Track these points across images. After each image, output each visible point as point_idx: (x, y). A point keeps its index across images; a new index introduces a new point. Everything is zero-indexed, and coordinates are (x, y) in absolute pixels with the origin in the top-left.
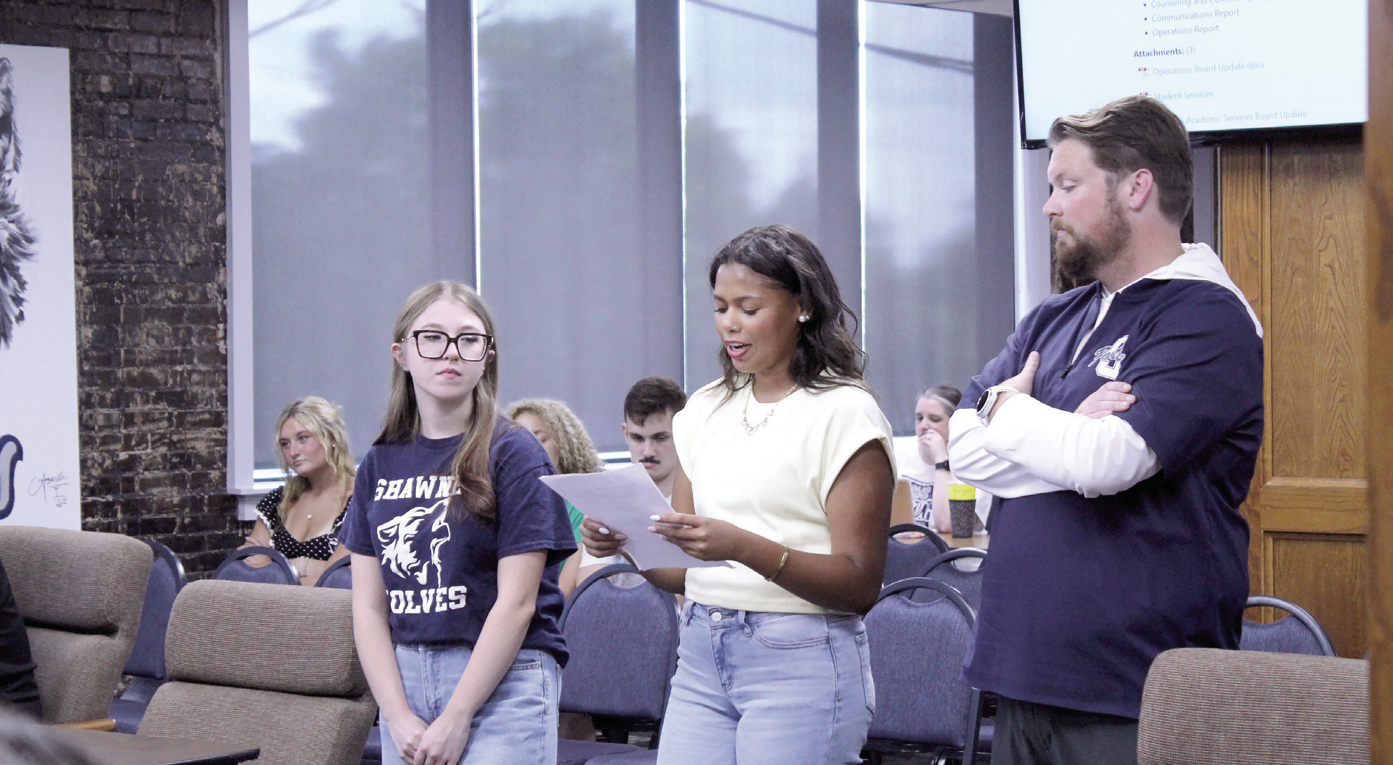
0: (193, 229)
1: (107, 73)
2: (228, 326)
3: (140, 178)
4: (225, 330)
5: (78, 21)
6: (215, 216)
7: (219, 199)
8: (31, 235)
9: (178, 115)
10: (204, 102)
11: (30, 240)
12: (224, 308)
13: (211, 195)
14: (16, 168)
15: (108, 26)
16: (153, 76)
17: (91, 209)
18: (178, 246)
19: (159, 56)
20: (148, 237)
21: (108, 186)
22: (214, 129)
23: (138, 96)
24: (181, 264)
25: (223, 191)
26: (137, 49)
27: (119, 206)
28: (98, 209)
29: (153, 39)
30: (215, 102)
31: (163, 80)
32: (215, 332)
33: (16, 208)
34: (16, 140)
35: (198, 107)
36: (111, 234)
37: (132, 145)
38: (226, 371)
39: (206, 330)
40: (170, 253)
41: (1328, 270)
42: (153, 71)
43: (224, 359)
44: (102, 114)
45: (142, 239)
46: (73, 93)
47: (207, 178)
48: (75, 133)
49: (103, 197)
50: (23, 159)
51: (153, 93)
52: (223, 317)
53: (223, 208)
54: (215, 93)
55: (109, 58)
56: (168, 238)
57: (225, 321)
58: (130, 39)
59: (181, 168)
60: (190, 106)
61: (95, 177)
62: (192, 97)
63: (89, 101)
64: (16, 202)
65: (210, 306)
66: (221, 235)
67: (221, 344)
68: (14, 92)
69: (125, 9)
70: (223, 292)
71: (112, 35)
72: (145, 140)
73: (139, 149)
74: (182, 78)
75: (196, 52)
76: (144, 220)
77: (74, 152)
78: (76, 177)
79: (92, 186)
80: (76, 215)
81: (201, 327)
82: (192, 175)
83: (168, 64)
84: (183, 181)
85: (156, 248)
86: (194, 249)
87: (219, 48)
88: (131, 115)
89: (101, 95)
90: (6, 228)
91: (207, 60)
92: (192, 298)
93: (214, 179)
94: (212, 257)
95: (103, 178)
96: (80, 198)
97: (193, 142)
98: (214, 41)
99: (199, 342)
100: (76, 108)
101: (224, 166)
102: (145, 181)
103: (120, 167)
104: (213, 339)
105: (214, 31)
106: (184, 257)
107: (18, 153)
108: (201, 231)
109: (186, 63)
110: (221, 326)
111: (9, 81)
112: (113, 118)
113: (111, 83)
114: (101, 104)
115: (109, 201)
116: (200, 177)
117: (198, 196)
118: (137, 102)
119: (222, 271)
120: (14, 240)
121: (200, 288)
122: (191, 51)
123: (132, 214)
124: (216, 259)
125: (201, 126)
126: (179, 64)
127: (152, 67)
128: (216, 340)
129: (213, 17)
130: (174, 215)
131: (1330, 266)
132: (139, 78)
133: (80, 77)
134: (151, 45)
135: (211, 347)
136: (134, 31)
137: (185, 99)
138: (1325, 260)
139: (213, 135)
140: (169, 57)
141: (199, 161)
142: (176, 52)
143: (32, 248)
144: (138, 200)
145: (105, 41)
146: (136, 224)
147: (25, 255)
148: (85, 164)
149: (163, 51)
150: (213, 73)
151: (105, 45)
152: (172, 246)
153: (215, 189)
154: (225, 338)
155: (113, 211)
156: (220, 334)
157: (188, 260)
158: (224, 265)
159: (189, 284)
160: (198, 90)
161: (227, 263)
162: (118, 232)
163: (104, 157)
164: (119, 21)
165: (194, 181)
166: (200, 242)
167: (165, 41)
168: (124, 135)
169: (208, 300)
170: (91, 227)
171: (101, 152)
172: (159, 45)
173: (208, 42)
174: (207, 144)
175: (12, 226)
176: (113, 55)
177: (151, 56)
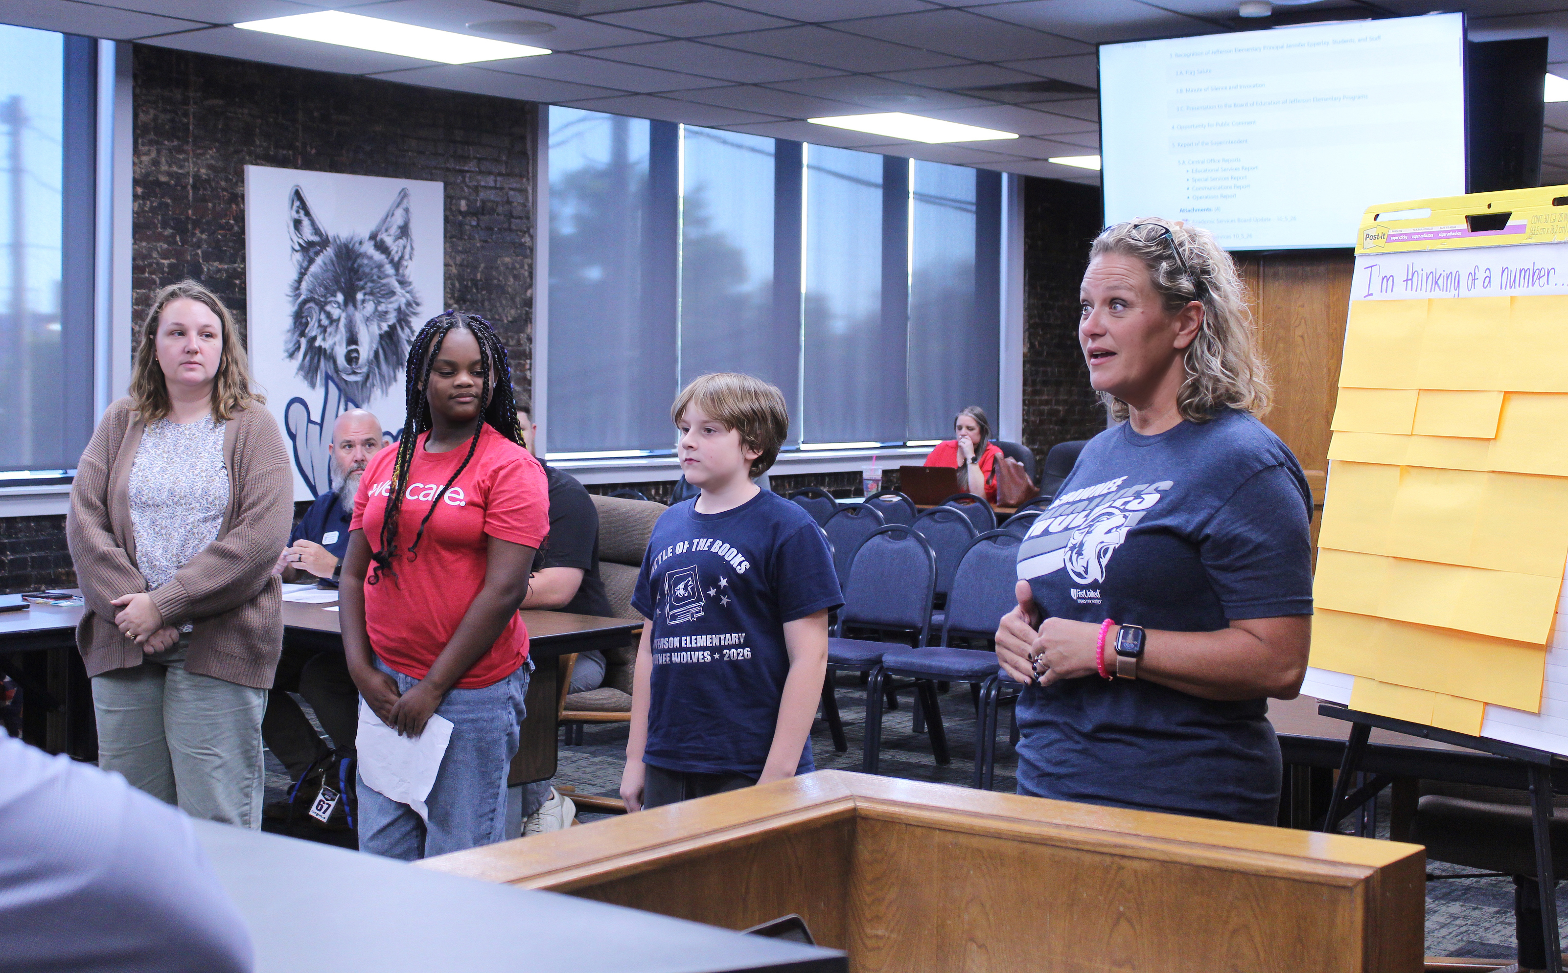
0: (513, 299)
1: (464, 198)
2: (533, 361)
3: (483, 265)
4: (531, 364)
5: (448, 165)
6: (526, 291)
7: (528, 280)
8: (419, 301)
9: (506, 226)
10: (520, 218)
11: (418, 304)
12: (530, 350)
13: (524, 277)
14: (411, 258)
15: (466, 168)
16: (493, 201)
17: (453, 285)
18: (504, 309)
19: (495, 188)
20: (486, 303)
21: (463, 271)
22: (527, 235)
23: (483, 214)
24: (506, 321)
25: (531, 275)
26: (483, 184)
27: (470, 284)
28: (457, 285)
29: (492, 177)
30: (528, 218)
31: (497, 203)
32: (524, 365)
33: (410, 284)
34: (411, 239)
35: (518, 221)
36: (465, 301)
37: (478, 245)
38: (530, 390)
39: (519, 364)
40: (499, 314)
41: (1300, 340)
42: (492, 197)
43: (529, 383)
44: (461, 225)
45: (483, 305)
46: (445, 210)
47: (522, 267)
48: (445, 236)
49: (460, 278)
50: (415, 252)
51: (492, 211)
52: (529, 356)
53: (531, 286)
54: (528, 212)
55: (466, 189)
56: (498, 304)
57: (531, 359)
58: (479, 177)
59: (507, 260)
60: (513, 220)
61: (456, 264)
62: (515, 214)
63: (453, 216)
64: (410, 280)
65: (521, 348)
66: (529, 303)
67: (528, 373)
68: (411, 210)
69: (476, 158)
70: (530, 340)
71: (468, 175)
72: (486, 241)
73: (483, 247)
74: (509, 202)
75: (518, 186)
76: (484, 292)
77: (445, 249)
78: (446, 265)
79: (454, 270)
80: (445, 288)
81: (517, 361)
82: (513, 264)
83: (500, 193)
84: (507, 268)
85: (491, 310)
86: (513, 312)
87: (531, 184)
88: (478, 224)
89: (460, 212)
90: (404, 296)
91: (523, 191)
92: (512, 343)
93: (526, 267)
94: (524, 317)
95: (461, 265)
96: (448, 277)
97: (514, 243)
98: (528, 179)
99: (515, 371)
100: (446, 220)
101: (532, 259)
102: (485, 268)
103: (471, 259)
104: (523, 370)
105: (528, 173)
106: (507, 317)
107: (412, 248)
108: (518, 300)
109: (511, 193)
110: (528, 361)
111: (408, 203)
112: (467, 227)
113: (467, 205)
114: (460, 218)
115: (464, 280)
116: (517, 266)
117: (516, 277)
118: (482, 217)
119: (529, 326)
120: (408, 304)
121: (516, 337)
122: (514, 185)
123: (477, 289)
124: (526, 319)
125: (519, 233)
126: (507, 194)
127: (491, 195)
128: (525, 370)
129: (528, 163)
130: (502, 289)
131: (1302, 337)
132: (484, 202)
133: (449, 200)
134: (490, 181)
135: (522, 375)
136: (481, 172)
137: (510, 216)
138: (1299, 332)
139: (526, 239)
140: (501, 189)
141: (517, 256)
142: (506, 186)
143: (419, 309)
144: (481, 280)
145: (464, 178)
146: (479, 295)
147: (415, 314)
148: (451, 256)
149: (498, 186)
150: (527, 199)
151: (464, 181)
152: (500, 309)
153: (526, 274)
154: (530, 369)
155: (466, 287)
156: (528, 366)
157: (510, 319)
158: (531, 322)
159: (510, 334)
160: (518, 210)
161: (533, 321)
162: (468, 301)
163: (461, 252)
164: (472, 166)
165: (514, 268)
166: (517, 307)
167: (499, 179)
168: (474, 238)
169: (521, 345)
170: (453, 297)
171: (460, 248)
172: (496, 181)
173: (524, 180)
174: (522, 245)
175: (408, 295)
176: (468, 187)
177: (491, 188)
